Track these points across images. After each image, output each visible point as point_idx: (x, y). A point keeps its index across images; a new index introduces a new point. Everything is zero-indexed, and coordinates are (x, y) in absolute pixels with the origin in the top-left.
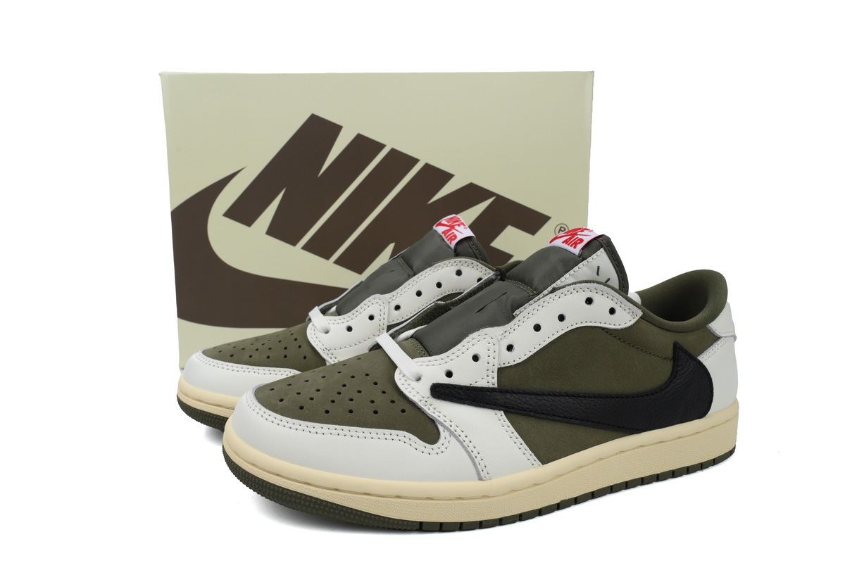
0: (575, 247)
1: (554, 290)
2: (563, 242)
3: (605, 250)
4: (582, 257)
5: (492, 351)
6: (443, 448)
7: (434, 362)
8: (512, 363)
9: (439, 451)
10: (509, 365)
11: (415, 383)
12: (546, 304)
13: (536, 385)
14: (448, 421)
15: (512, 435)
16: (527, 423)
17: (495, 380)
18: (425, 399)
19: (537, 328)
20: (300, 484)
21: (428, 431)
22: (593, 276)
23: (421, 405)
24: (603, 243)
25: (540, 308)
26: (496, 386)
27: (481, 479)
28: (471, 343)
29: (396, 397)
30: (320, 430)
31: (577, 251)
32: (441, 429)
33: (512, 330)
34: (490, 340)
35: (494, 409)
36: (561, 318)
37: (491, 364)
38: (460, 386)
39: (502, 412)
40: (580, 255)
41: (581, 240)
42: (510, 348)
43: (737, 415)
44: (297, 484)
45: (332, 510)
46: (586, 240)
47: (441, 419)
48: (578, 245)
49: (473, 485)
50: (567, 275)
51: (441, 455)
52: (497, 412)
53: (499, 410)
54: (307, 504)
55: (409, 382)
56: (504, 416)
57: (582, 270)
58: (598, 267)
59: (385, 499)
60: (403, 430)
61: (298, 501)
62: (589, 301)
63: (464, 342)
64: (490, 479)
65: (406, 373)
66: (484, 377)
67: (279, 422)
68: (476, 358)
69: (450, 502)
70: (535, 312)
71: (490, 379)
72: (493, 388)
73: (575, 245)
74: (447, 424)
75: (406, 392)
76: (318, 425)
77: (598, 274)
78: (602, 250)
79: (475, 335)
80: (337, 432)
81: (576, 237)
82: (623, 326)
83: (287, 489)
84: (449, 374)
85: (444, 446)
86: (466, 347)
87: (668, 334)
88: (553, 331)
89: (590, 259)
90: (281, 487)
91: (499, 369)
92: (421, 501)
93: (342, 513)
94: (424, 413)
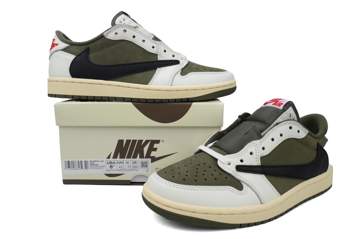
0: (280, 106)
1: (277, 124)
2: (273, 105)
3: (292, 107)
4: (284, 110)
5: (257, 150)
6: (246, 192)
7: (235, 157)
8: (265, 155)
9: (244, 193)
10: (264, 155)
11: (228, 166)
12: (275, 130)
13: (274, 163)
14: (245, 181)
15: (269, 184)
16: (273, 178)
17: (260, 162)
18: (234, 172)
19: (273, 140)
20: (190, 213)
21: (238, 185)
22: (289, 118)
23: (233, 174)
24: (290, 104)
25: (273, 131)
26: (260, 164)
27: (262, 203)
28: (248, 148)
29: (221, 172)
30: (196, 189)
31: (281, 107)
32: (243, 184)
33: (263, 141)
34: (256, 146)
35: (261, 174)
36: (281, 135)
37: (258, 156)
38: (247, 165)
39: (264, 175)
40: (283, 109)
41: (282, 104)
42: (263, 148)
43: (332, 172)
44: (189, 213)
45: (205, 223)
46: (284, 103)
47: (242, 180)
48: (281, 106)
49: (260, 206)
50: (279, 118)
51: (245, 195)
52: (262, 175)
53: (263, 174)
54: (194, 221)
55: (225, 165)
56: (265, 177)
57: (285, 115)
58: (290, 114)
59: (227, 216)
60: (229, 186)
61: (190, 220)
62: (291, 128)
63: (246, 147)
64: (265, 203)
65: (223, 161)
66: (255, 161)
67: (177, 186)
68: (251, 154)
69: (252, 214)
70: (271, 133)
71: (258, 162)
72: (259, 166)
73: (280, 105)
74: (245, 182)
75: (225, 170)
76: (194, 187)
77: (290, 117)
78: (291, 107)
79: (249, 144)
80: (203, 189)
81: (278, 102)
82: (302, 137)
83: (191, 217)
84: (242, 161)
85: (246, 191)
86: (247, 149)
87: (315, 139)
88: (279, 140)
89: (287, 111)
90: (182, 215)
91: (261, 157)
92: (241, 215)
93: (209, 224)
94: (234, 178)
